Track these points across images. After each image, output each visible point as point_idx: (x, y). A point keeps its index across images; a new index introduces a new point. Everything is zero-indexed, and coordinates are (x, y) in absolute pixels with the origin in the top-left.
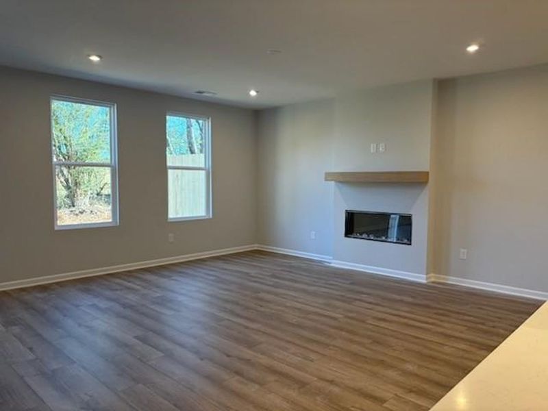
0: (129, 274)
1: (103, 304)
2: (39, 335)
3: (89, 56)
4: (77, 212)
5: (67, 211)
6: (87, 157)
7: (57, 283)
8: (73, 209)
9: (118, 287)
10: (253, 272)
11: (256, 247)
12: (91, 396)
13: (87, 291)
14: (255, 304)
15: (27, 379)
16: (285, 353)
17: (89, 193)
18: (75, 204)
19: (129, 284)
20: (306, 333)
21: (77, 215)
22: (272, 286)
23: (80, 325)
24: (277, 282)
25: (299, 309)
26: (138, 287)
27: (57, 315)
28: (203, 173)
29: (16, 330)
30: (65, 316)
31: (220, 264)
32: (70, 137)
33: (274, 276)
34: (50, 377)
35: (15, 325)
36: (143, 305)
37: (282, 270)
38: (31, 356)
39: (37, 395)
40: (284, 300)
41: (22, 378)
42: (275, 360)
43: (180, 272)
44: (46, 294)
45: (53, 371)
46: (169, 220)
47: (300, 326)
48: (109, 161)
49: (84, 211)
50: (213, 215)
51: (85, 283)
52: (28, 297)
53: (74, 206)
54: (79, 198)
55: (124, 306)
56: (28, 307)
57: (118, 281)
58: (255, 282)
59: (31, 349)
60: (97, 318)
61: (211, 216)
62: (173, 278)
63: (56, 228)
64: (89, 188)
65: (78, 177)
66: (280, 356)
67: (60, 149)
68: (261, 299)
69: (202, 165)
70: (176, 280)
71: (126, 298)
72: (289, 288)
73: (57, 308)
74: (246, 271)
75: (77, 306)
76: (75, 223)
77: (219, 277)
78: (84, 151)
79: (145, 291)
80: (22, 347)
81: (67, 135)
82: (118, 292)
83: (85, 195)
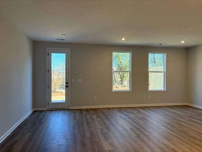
0: (134, 108)
1: (123, 116)
2: (104, 122)
3: (122, 38)
4: (123, 86)
5: (120, 85)
6: (127, 68)
7: (113, 108)
8: (122, 85)
9: (129, 112)
10: (181, 114)
11: (186, 104)
12: (112, 142)
13: (120, 111)
14: (177, 126)
15: (98, 133)
16: (183, 146)
17: (127, 80)
18: (123, 83)
19: (133, 111)
20: (196, 141)
21: (123, 87)
22: (188, 121)
23: (115, 121)
24: (191, 119)
25: (197, 131)
26: (135, 113)
27: (110, 117)
28: (163, 73)
29: (99, 119)
30: (112, 118)
31: (168, 109)
32: (122, 62)
33: (190, 117)
34: (104, 134)
35: (99, 118)
36: (135, 119)
37: (195, 115)
38: (101, 127)
39: (99, 138)
40: (191, 127)
41: (97, 132)
42: (177, 147)
43: (152, 110)
44: (108, 111)
45: (105, 133)
46: (149, 91)
47: (194, 138)
48: (129, 70)
49: (125, 86)
50: (166, 90)
51: (120, 109)
52: (104, 111)
53: (122, 84)
54: (124, 81)
55: (129, 118)
56: (104, 113)
57: (130, 110)
58: (181, 118)
59: (101, 125)
60: (120, 120)
61: (165, 90)
62: (148, 111)
63: (113, 91)
64: (127, 78)
65: (124, 75)
66: (180, 147)
67: (119, 66)
68: (180, 125)
69: (163, 71)
70: (149, 112)
71: (131, 116)
72: (196, 123)
73: (110, 115)
74: (178, 113)
75: (116, 116)
76: (122, 90)
77: (166, 114)
78: (126, 66)
79: (137, 114)
80: (99, 124)
81: (121, 61)
82: (129, 113)
83: (126, 81)
